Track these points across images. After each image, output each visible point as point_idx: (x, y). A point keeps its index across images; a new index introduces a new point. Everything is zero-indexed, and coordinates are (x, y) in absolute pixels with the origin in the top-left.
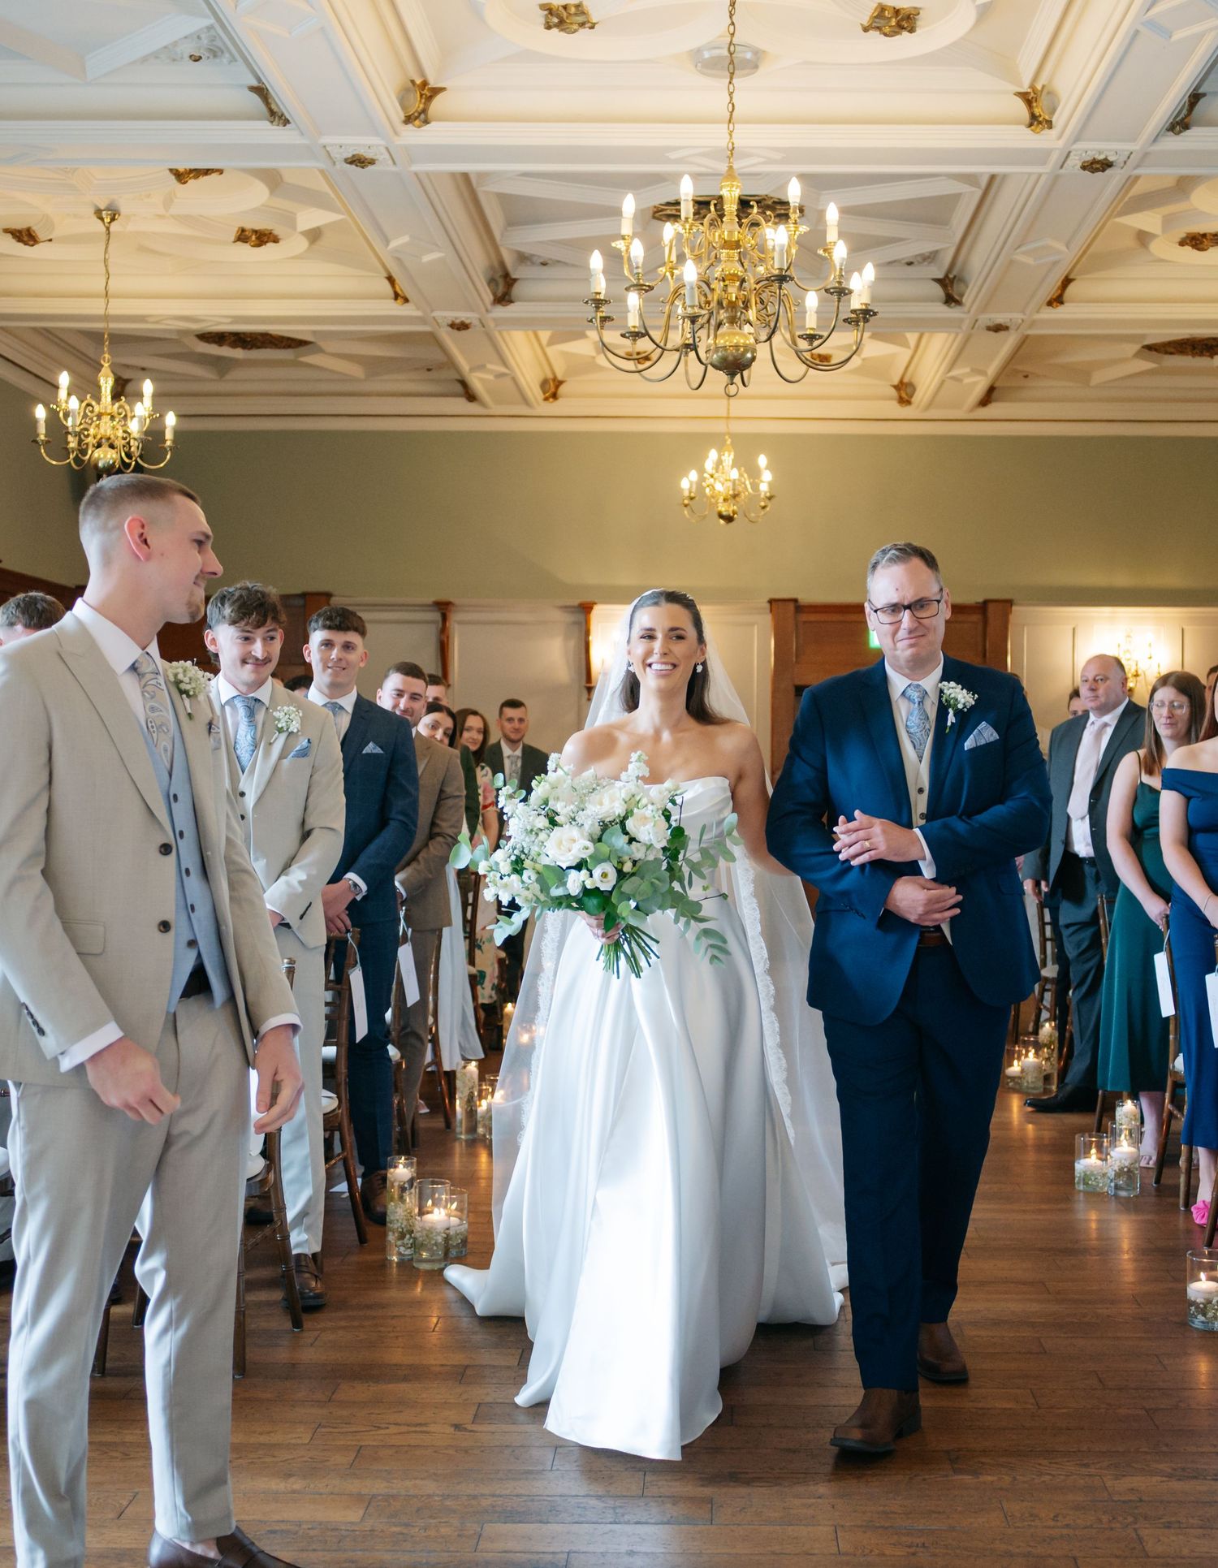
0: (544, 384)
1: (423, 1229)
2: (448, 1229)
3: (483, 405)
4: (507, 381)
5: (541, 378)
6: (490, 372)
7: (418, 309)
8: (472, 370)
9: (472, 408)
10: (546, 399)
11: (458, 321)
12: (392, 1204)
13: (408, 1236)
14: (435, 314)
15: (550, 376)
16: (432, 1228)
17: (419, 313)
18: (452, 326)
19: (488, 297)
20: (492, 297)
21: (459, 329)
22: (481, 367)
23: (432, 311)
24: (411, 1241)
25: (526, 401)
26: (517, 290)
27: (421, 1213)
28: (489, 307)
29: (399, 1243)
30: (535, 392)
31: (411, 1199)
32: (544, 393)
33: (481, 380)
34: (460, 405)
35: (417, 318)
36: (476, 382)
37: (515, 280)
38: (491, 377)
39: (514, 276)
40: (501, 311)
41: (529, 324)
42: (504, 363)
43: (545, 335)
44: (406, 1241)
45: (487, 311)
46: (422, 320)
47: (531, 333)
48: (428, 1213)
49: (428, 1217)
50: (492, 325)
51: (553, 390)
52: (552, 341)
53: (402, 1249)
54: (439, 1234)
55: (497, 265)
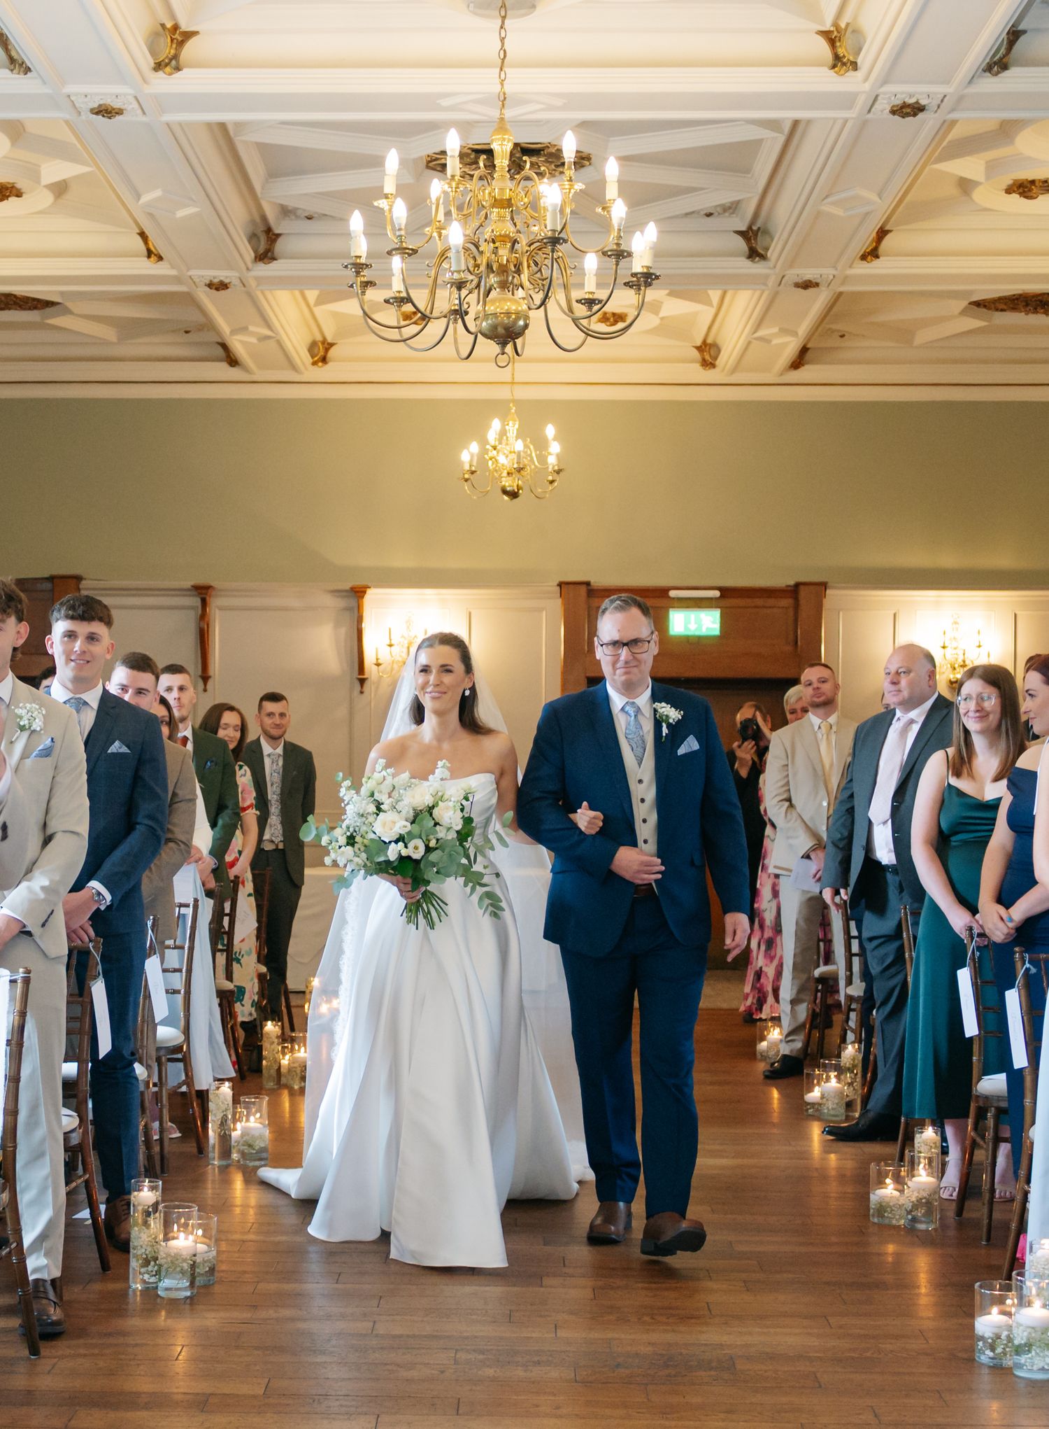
0: (312, 347)
1: (168, 1255)
2: (195, 1255)
3: (246, 370)
4: (272, 343)
5: (309, 340)
6: (252, 334)
7: (173, 267)
8: (233, 332)
9: (234, 373)
10: (314, 363)
11: (216, 281)
12: (136, 1229)
13: (152, 1263)
14: (191, 273)
15: (319, 338)
16: (176, 1255)
17: (174, 272)
18: (210, 285)
19: (249, 254)
20: (253, 255)
21: (217, 289)
22: (244, 330)
23: (188, 270)
24: (156, 1268)
25: (294, 367)
26: (280, 246)
27: (166, 1239)
28: (250, 265)
29: (143, 1270)
30: (302, 356)
31: (156, 1224)
32: (313, 357)
33: (241, 341)
34: (221, 370)
35: (175, 277)
36: (238, 345)
37: (278, 235)
38: (254, 340)
39: (277, 231)
40: (263, 270)
41: (295, 283)
42: (268, 325)
43: (312, 295)
44: (150, 1268)
45: (248, 269)
46: (177, 280)
47: (297, 293)
48: (174, 1238)
49: (173, 1243)
50: (253, 283)
51: (322, 353)
52: (320, 301)
53: (146, 1277)
54: (185, 1260)
55: (258, 219)
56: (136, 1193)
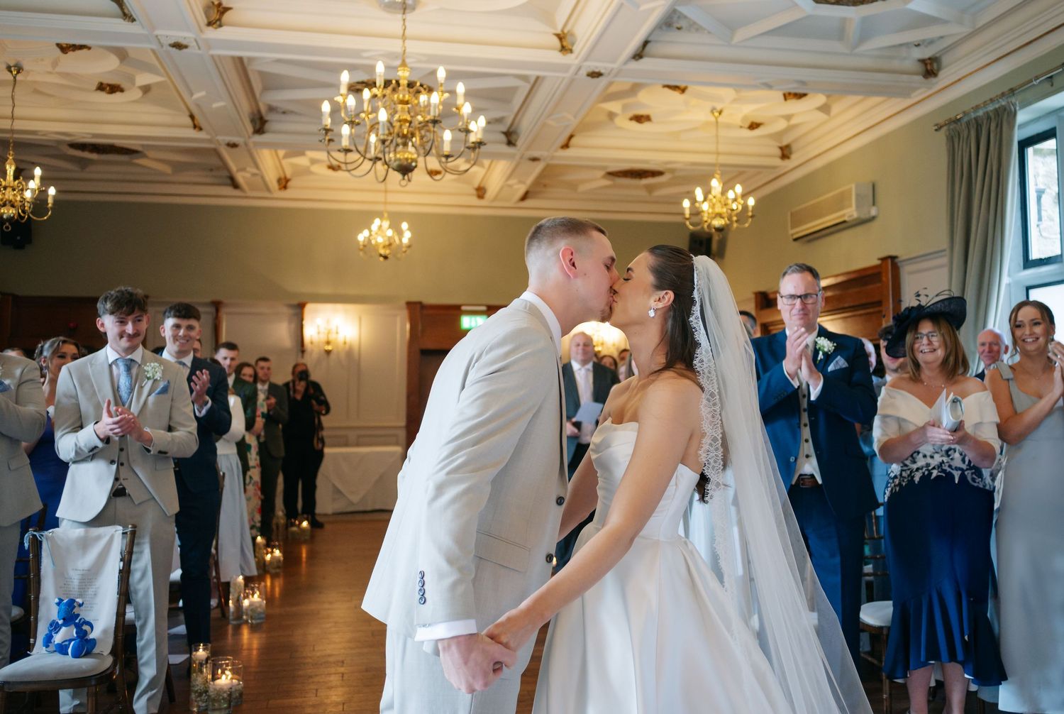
0: (279, 181)
1: (215, 689)
2: (231, 688)
3: (243, 191)
4: (259, 178)
5: (278, 177)
6: (248, 172)
7: (208, 134)
8: (238, 170)
9: (236, 192)
10: (280, 189)
11: (232, 142)
12: (195, 675)
13: (204, 695)
14: (218, 138)
15: (283, 176)
16: (221, 688)
17: (208, 137)
18: (228, 145)
19: (250, 129)
20: (253, 130)
21: (232, 147)
22: (243, 170)
23: (216, 135)
24: (206, 697)
25: (268, 190)
26: (267, 126)
27: (214, 679)
28: (251, 135)
29: (199, 699)
30: (274, 184)
31: (207, 671)
32: (279, 185)
33: (244, 177)
34: (229, 191)
35: (207, 140)
36: (240, 177)
37: (266, 121)
38: (249, 175)
39: (266, 119)
40: (258, 138)
41: (274, 146)
42: (257, 166)
43: (281, 153)
44: (203, 698)
45: (249, 137)
46: (210, 141)
47: (273, 151)
48: (218, 678)
49: (218, 682)
50: (251, 145)
51: (284, 183)
52: (286, 156)
53: (200, 703)
54: (225, 692)
55: (256, 112)
56: (194, 653)
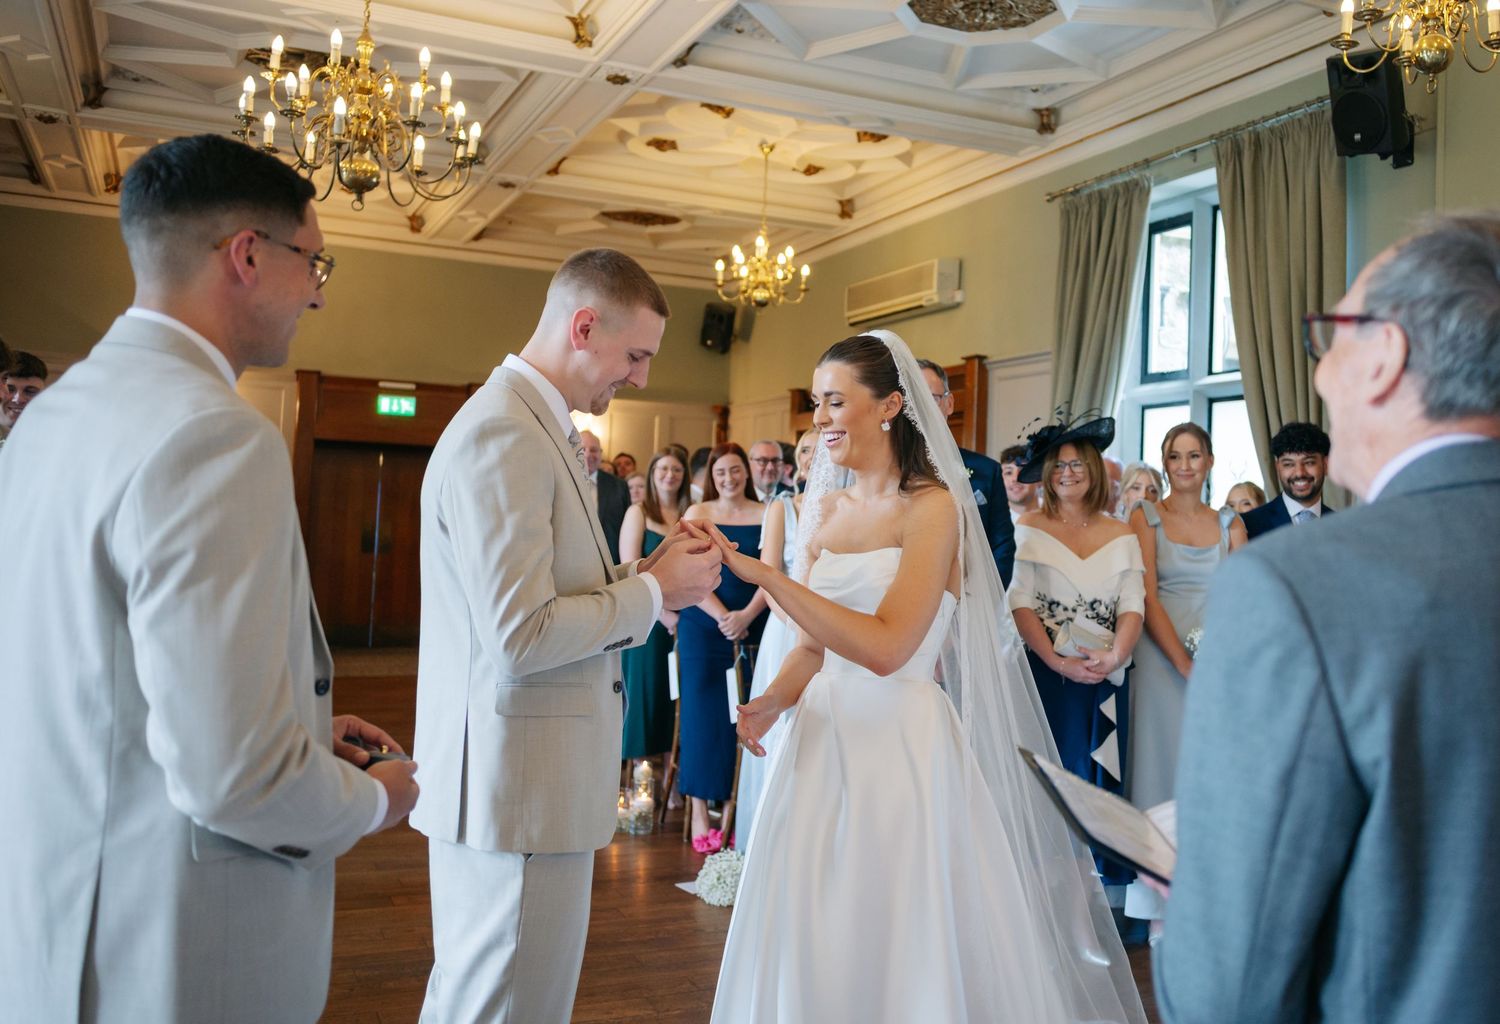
0: (107, 177)
3: (48, 187)
4: (78, 171)
5: (106, 172)
6: (63, 161)
7: (9, 99)
8: (46, 157)
9: (38, 190)
10: (107, 190)
11: (46, 115)
14: (25, 106)
15: (113, 171)
17: (9, 103)
18: (40, 118)
19: (80, 99)
20: (83, 100)
21: (46, 122)
22: (57, 157)
23: (22, 103)
25: (89, 189)
26: (106, 97)
28: (79, 108)
30: (99, 182)
32: (107, 185)
33: (50, 165)
34: (24, 185)
35: (9, 107)
36: (48, 168)
37: (106, 89)
38: (62, 166)
39: (105, 86)
40: (89, 113)
41: (108, 127)
42: (79, 156)
43: (118, 137)
45: (77, 110)
46: (10, 109)
47: (106, 135)
50: (78, 122)
51: (114, 183)
52: (124, 143)
55: (91, 71)
